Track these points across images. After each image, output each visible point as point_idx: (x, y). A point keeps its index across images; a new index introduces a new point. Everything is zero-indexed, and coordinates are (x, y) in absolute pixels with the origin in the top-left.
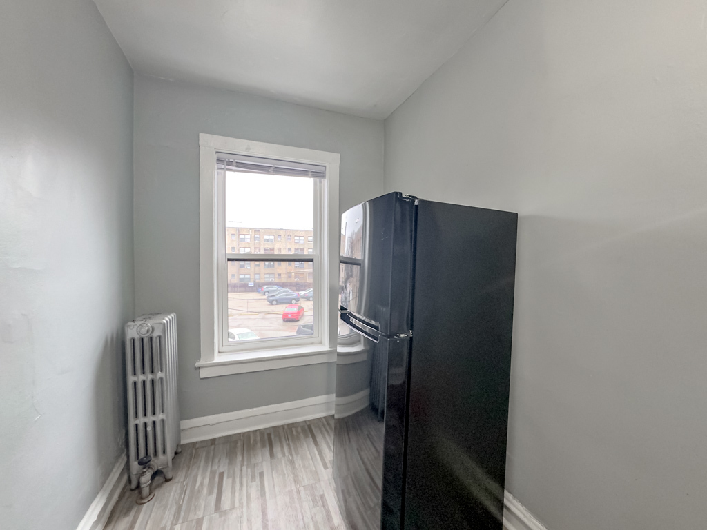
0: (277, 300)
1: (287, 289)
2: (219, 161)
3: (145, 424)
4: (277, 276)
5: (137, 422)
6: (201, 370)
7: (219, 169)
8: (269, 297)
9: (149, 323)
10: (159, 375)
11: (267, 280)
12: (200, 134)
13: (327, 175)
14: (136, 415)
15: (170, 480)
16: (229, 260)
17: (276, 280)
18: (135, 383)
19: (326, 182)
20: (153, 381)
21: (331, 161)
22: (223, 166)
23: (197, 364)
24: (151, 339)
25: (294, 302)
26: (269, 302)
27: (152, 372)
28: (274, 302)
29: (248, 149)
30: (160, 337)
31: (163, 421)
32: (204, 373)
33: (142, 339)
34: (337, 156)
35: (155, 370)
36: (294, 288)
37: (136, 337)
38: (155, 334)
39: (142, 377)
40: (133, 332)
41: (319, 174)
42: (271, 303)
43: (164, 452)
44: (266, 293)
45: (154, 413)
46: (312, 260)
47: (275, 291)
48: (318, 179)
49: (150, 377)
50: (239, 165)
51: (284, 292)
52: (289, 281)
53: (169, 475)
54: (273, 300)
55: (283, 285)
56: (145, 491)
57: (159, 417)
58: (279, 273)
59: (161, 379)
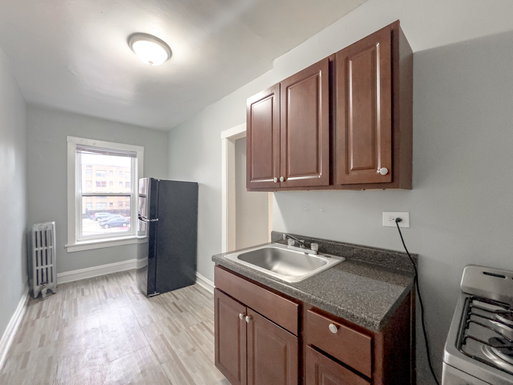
0: (109, 225)
1: (119, 215)
2: (78, 149)
3: (42, 269)
4: (109, 204)
5: (38, 268)
6: (68, 249)
7: (77, 152)
8: (101, 222)
9: (45, 224)
10: (50, 247)
11: (99, 208)
12: (68, 137)
13: (137, 156)
14: (37, 265)
15: (55, 293)
16: (83, 196)
17: (108, 208)
18: (37, 251)
19: (137, 159)
20: (46, 250)
21: (140, 151)
22: (79, 151)
23: (66, 246)
24: (46, 232)
25: (124, 225)
26: (101, 226)
27: (46, 246)
28: (107, 226)
29: (95, 144)
30: (50, 230)
31: (51, 267)
32: (69, 250)
33: (41, 232)
34: (142, 148)
35: (47, 245)
36: (125, 214)
37: (38, 231)
38: (48, 230)
39: (41, 249)
40: (36, 228)
41: (133, 156)
42: (103, 226)
43: (52, 281)
44: (98, 219)
45: (47, 264)
46: (130, 196)
47: (107, 217)
48: (133, 158)
49: (45, 248)
50: (89, 151)
51: (115, 217)
52: (120, 208)
53: (54, 292)
54: (106, 224)
55: (115, 212)
56: (44, 295)
57: (49, 266)
58: (111, 202)
59: (51, 249)
